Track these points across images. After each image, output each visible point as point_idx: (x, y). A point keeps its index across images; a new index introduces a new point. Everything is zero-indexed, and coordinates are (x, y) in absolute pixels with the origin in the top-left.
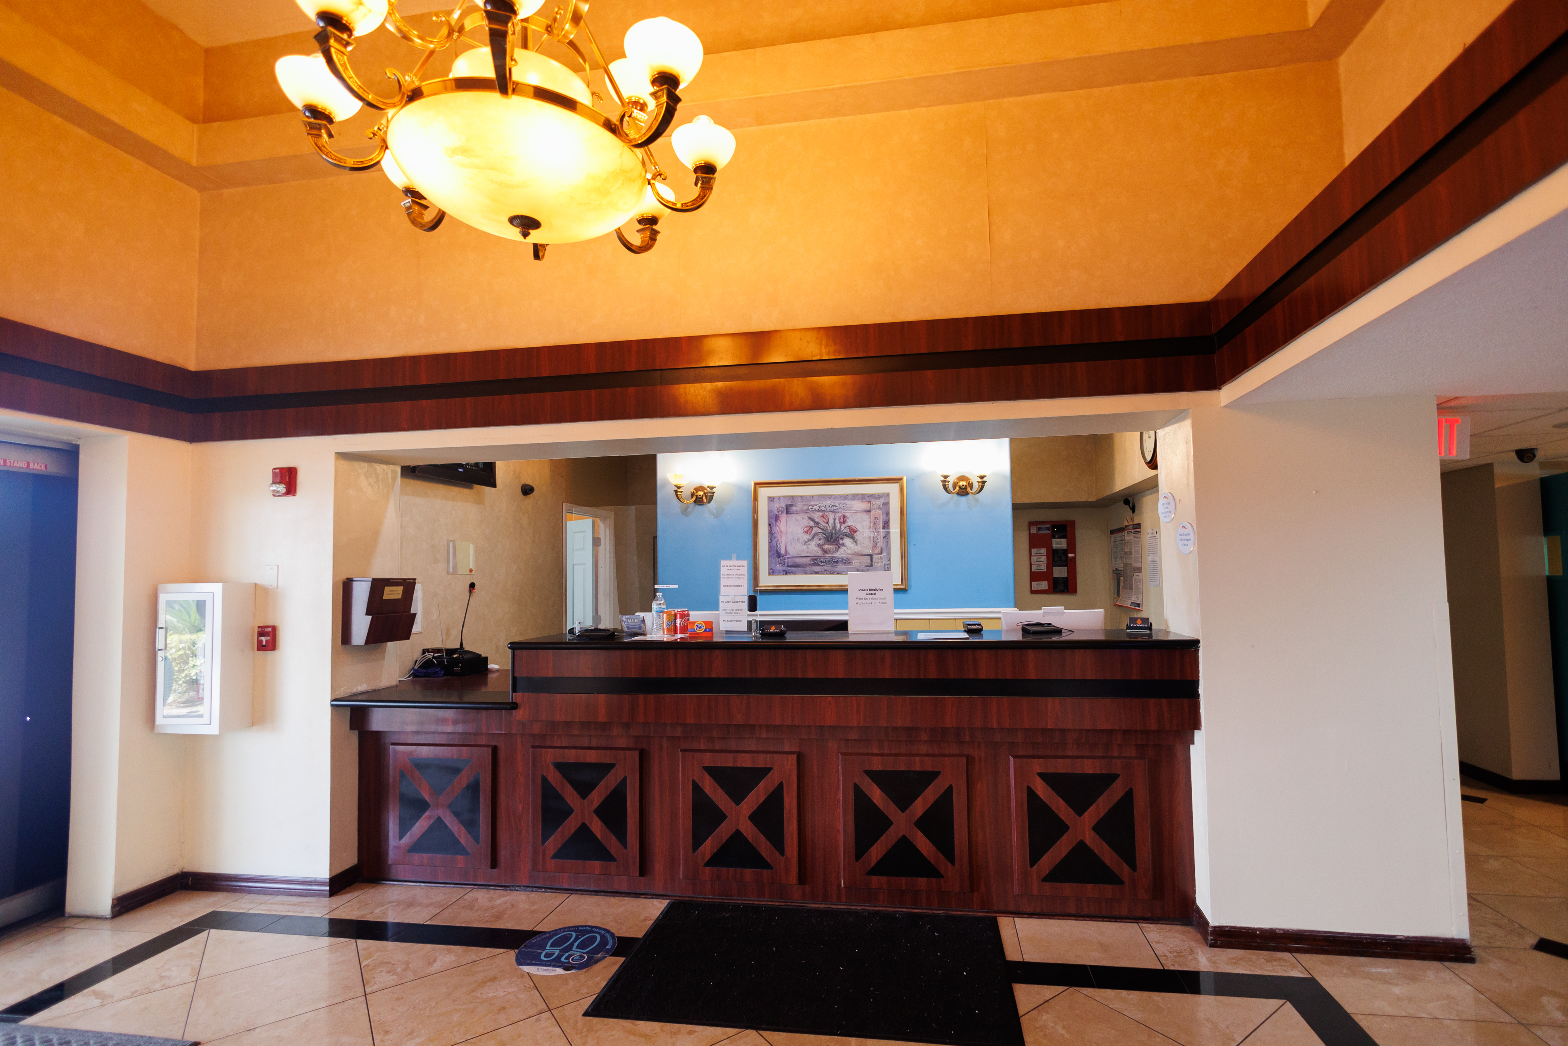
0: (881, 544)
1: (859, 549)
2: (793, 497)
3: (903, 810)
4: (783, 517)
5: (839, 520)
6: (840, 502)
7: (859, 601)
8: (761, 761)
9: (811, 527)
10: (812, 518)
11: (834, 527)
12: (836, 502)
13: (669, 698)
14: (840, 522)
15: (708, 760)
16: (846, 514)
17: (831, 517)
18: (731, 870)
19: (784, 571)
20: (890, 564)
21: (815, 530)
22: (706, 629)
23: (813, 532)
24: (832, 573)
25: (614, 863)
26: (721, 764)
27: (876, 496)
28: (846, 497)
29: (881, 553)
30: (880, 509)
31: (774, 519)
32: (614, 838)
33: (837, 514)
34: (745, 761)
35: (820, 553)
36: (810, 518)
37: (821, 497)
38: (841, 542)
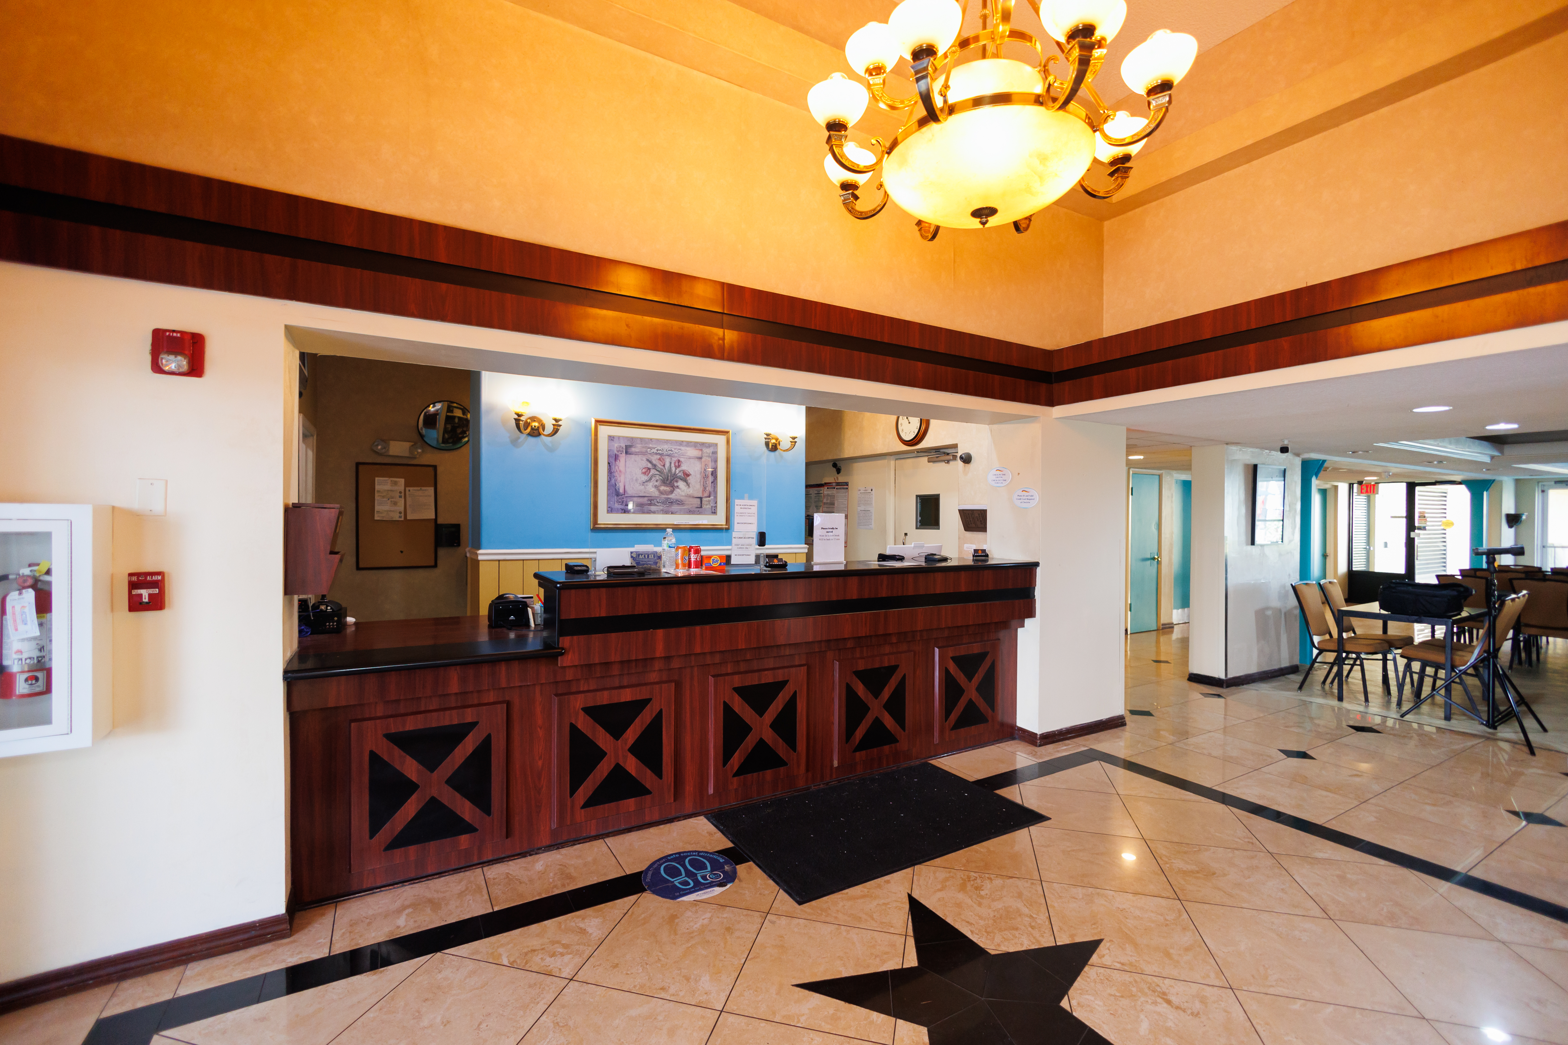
0: (709, 488)
1: (691, 492)
2: (632, 438)
3: (876, 698)
4: (623, 457)
5: (675, 464)
6: (675, 447)
7: (821, 537)
8: (780, 676)
9: (649, 469)
10: (650, 460)
11: (670, 470)
12: (673, 447)
13: (724, 627)
14: (675, 466)
15: (737, 681)
16: (681, 459)
17: (667, 460)
18: (755, 774)
19: (622, 510)
20: (716, 506)
21: (653, 472)
22: (720, 563)
23: (651, 474)
24: (666, 513)
25: (648, 797)
26: (747, 683)
27: (707, 445)
28: (681, 443)
29: (709, 496)
30: (709, 456)
31: (613, 458)
32: (649, 772)
33: (673, 459)
34: (768, 678)
35: (657, 494)
36: (648, 460)
37: (658, 441)
38: (676, 484)
